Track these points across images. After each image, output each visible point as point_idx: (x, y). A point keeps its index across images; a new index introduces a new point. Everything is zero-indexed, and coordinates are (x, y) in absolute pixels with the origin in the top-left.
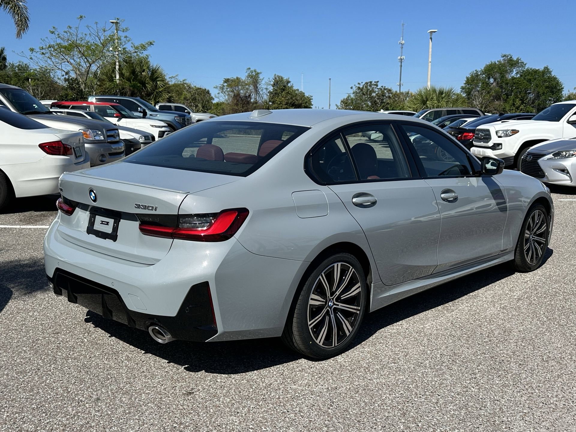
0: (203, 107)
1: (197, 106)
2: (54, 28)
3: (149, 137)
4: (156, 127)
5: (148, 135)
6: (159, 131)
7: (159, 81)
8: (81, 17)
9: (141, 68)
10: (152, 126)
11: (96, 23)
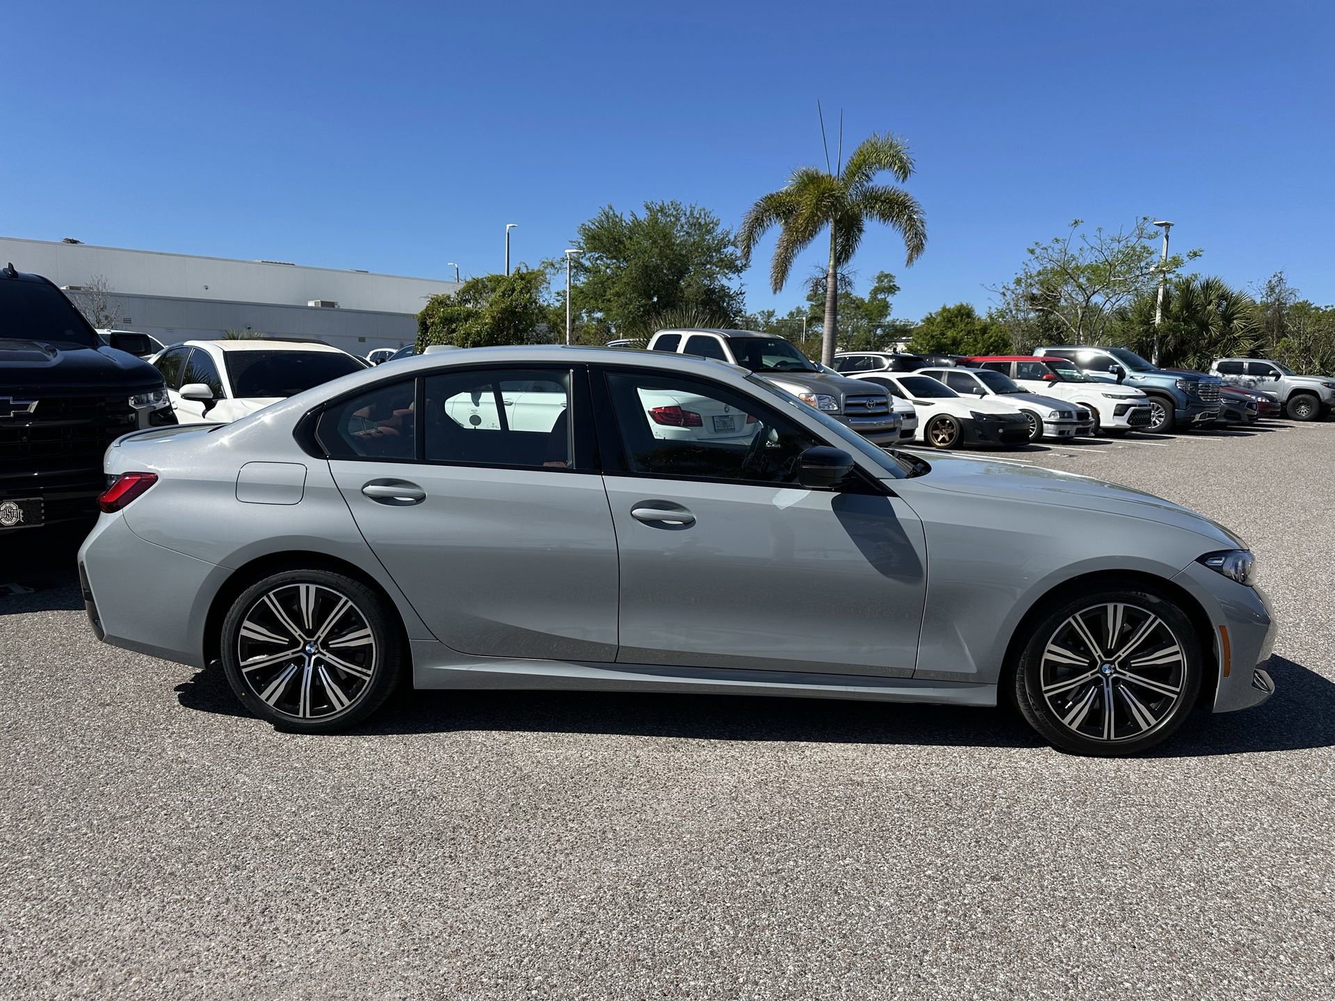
0: (1322, 365)
1: (1311, 362)
2: (1036, 244)
3: (1072, 414)
4: (1113, 397)
5: (1070, 409)
6: (1118, 405)
7: (1236, 319)
8: (1076, 222)
9: (1206, 299)
10: (1106, 395)
11: (1100, 229)
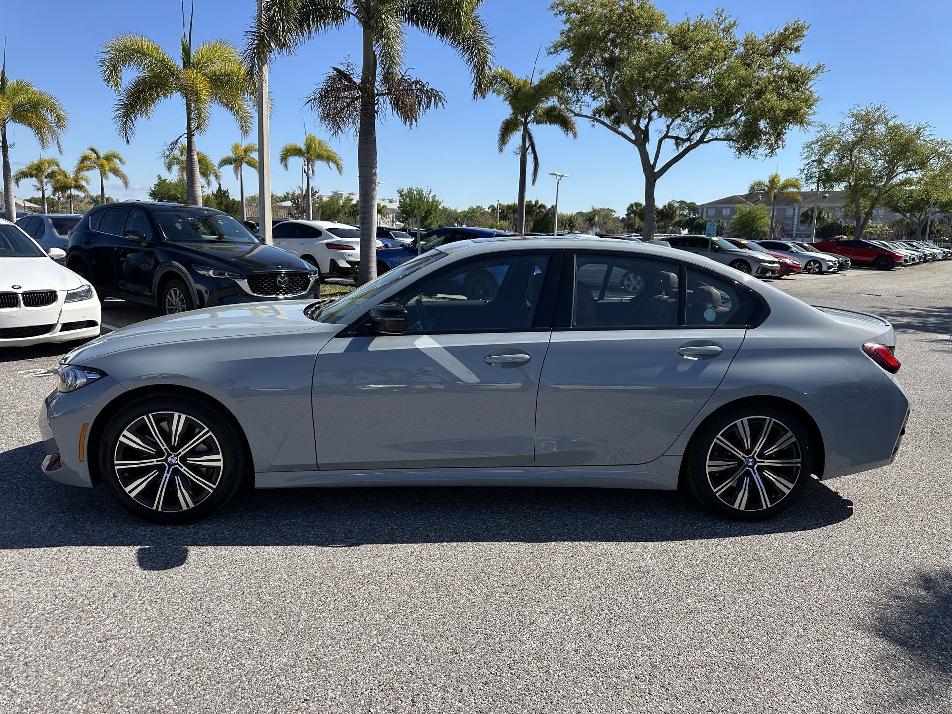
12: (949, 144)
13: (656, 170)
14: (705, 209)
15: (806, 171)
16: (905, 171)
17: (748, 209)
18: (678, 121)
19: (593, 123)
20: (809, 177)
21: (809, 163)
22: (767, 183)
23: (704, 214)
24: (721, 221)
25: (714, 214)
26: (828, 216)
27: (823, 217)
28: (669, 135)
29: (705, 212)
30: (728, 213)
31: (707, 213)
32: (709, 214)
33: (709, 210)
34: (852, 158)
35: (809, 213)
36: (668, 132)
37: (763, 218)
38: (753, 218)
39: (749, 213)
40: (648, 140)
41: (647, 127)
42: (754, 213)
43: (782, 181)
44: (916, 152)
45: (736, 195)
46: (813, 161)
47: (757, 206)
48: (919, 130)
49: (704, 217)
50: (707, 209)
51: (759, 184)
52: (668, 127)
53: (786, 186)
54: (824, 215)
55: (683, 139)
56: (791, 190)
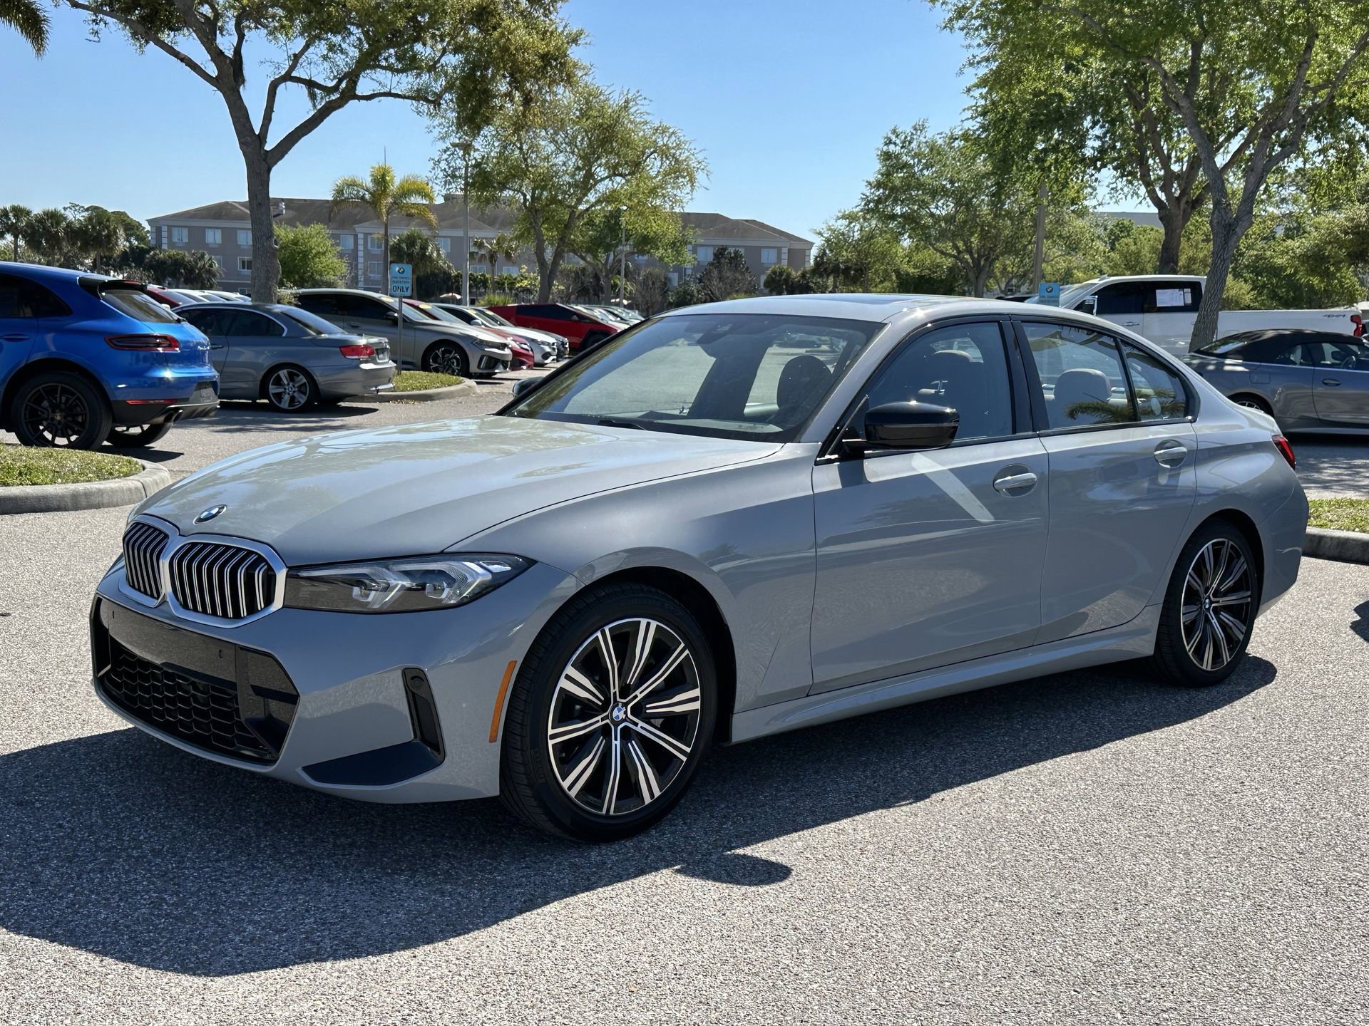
12: (673, 133)
13: (268, 147)
14: (164, 228)
15: (443, 165)
16: (609, 177)
17: (291, 236)
18: (321, 48)
19: (96, 27)
20: (452, 176)
21: (448, 149)
22: (368, 182)
23: (164, 241)
24: (207, 257)
25: (186, 240)
26: (439, 254)
27: (430, 256)
28: (294, 74)
29: (164, 234)
30: (219, 240)
31: (170, 237)
32: (175, 239)
33: (175, 231)
34: (521, 144)
35: (404, 246)
36: (292, 68)
37: (324, 254)
38: (305, 255)
39: (295, 242)
40: (243, 81)
41: (237, 51)
42: (304, 243)
43: (396, 181)
44: (627, 143)
45: (230, 200)
46: (454, 145)
47: (309, 229)
48: (627, 102)
49: (165, 247)
50: (170, 227)
51: (352, 184)
52: (296, 58)
53: (406, 192)
54: (432, 253)
55: (326, 87)
56: (416, 199)
